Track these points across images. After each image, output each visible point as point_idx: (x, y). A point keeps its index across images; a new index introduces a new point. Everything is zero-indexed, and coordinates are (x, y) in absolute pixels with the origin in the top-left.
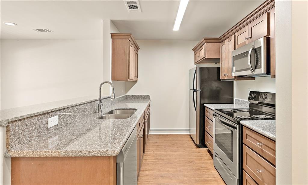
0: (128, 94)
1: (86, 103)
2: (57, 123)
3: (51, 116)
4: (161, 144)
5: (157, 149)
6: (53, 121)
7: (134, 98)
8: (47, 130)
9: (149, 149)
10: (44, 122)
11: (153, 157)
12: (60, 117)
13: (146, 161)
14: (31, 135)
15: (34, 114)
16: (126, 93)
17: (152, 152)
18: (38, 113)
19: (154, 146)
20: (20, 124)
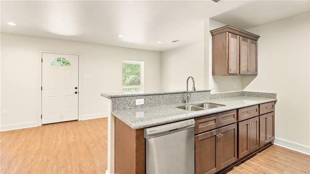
0: (245, 90)
1: (173, 94)
2: (143, 103)
3: (138, 98)
4: (283, 162)
5: (268, 165)
6: (140, 102)
7: (253, 95)
8: (135, 106)
9: (258, 160)
10: (133, 101)
11: (255, 170)
12: (145, 100)
13: (241, 169)
14: (124, 106)
15: (125, 95)
16: (243, 89)
17: (259, 165)
18: (128, 95)
19: (269, 159)
20: (118, 99)
